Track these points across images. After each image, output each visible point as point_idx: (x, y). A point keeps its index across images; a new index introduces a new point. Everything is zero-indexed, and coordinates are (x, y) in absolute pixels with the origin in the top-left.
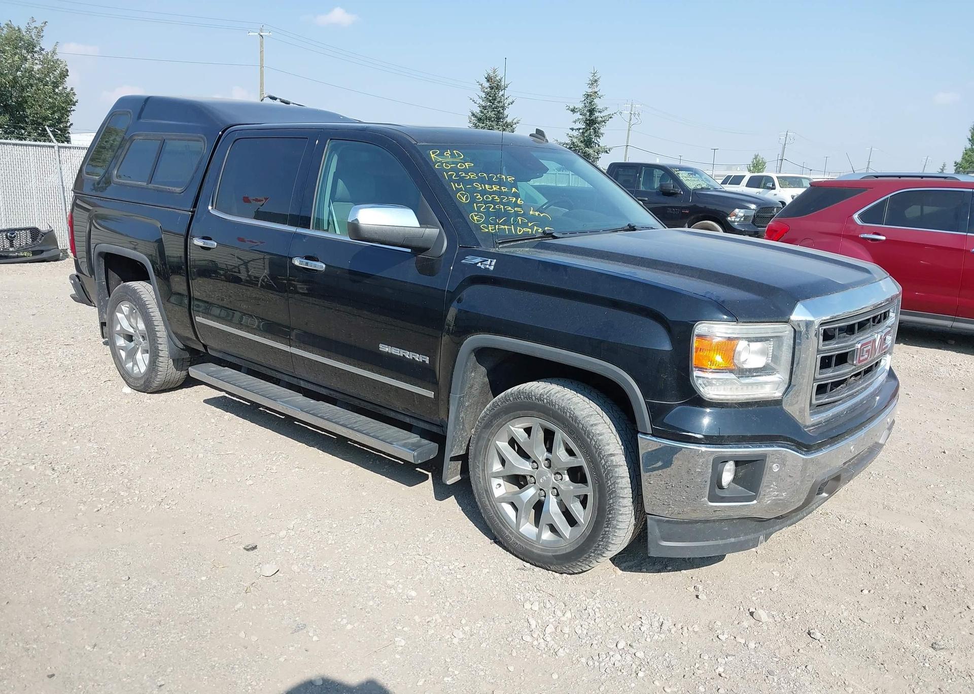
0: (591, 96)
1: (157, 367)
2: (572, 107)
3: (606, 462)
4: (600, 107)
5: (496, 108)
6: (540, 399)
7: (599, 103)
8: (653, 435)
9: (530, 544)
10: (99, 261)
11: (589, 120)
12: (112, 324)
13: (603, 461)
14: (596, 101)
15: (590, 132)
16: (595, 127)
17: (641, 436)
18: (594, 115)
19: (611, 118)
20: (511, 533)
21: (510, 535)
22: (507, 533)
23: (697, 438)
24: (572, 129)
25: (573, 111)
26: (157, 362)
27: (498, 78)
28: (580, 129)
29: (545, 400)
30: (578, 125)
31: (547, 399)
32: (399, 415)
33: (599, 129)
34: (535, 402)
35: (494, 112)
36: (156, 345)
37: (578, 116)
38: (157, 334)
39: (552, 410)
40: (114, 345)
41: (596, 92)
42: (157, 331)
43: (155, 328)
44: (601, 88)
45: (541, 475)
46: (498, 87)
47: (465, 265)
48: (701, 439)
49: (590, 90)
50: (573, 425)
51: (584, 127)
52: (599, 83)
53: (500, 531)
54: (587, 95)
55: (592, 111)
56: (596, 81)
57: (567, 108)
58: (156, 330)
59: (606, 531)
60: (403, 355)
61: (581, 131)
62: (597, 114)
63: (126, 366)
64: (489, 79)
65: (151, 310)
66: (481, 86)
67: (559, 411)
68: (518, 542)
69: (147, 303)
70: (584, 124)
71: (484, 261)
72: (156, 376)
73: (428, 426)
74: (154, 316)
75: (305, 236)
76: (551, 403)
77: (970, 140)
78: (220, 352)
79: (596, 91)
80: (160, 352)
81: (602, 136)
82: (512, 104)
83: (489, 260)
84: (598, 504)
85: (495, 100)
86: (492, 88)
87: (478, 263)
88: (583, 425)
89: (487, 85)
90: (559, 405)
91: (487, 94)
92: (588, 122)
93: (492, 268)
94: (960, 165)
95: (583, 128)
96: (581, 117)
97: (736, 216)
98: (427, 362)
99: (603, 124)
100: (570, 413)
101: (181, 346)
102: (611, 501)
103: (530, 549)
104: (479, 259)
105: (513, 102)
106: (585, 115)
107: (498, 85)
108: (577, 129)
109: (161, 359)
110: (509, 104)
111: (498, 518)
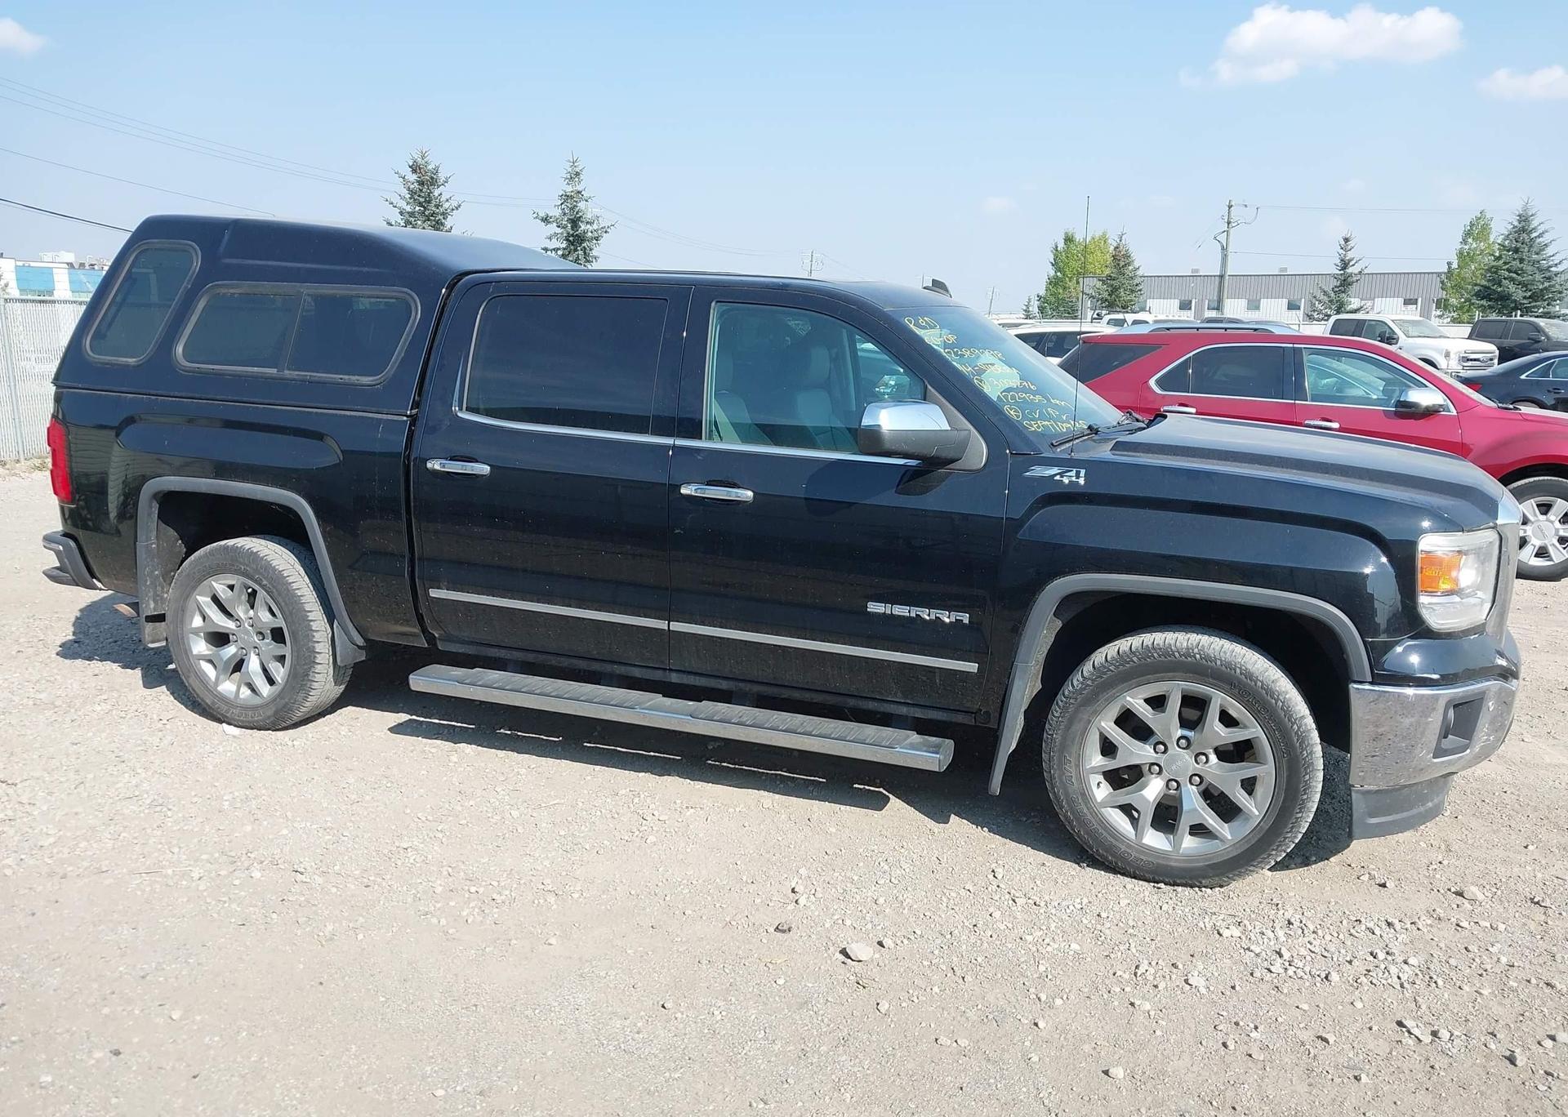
0: (572, 197)
1: (309, 683)
2: (542, 214)
3: (1299, 728)
4: (589, 216)
5: (432, 216)
6: (1187, 655)
7: (588, 209)
8: (1372, 683)
9: (1164, 858)
10: (151, 508)
11: (572, 235)
12: (183, 615)
13: (1295, 726)
14: (582, 205)
15: (578, 255)
16: (584, 247)
17: (1355, 686)
18: (580, 227)
19: (606, 232)
20: (1129, 846)
21: (1128, 850)
22: (1123, 848)
23: (1431, 679)
24: (546, 249)
25: (546, 220)
26: (311, 674)
27: (430, 167)
28: (558, 249)
29: (1198, 656)
30: (555, 244)
31: (1200, 654)
32: (886, 705)
33: (591, 250)
34: (1179, 660)
35: (429, 222)
36: (310, 644)
37: (553, 228)
38: (312, 626)
39: (1212, 668)
40: (186, 654)
41: (579, 192)
42: (312, 621)
43: (308, 616)
44: (586, 185)
45: (1173, 759)
46: (433, 182)
47: (1032, 478)
48: (1437, 680)
49: (569, 189)
50: (1248, 684)
51: (564, 245)
52: (582, 177)
53: (1110, 849)
54: (566, 195)
55: (575, 222)
56: (577, 174)
57: (535, 215)
58: (310, 618)
59: (1297, 818)
60: (916, 615)
61: (560, 253)
62: (583, 227)
63: (219, 688)
64: (415, 168)
65: (295, 586)
66: (402, 180)
67: (1223, 668)
68: (1142, 857)
69: (285, 575)
70: (565, 242)
71: (1065, 472)
72: (305, 699)
73: (945, 715)
74: (302, 596)
75: (698, 450)
76: (1207, 658)
77: (1053, 265)
78: (472, 643)
79: (580, 189)
80: (318, 656)
81: (596, 261)
82: (457, 209)
83: (1075, 470)
84: (1287, 785)
85: (429, 202)
86: (421, 183)
87: (1056, 475)
88: (1262, 682)
89: (413, 177)
90: (1221, 660)
91: (412, 193)
92: (571, 239)
93: (1082, 481)
94: (1044, 298)
95: (564, 249)
96: (559, 230)
97: (886, 385)
98: (966, 621)
99: (595, 241)
100: (1240, 668)
101: (360, 641)
102: (1307, 777)
103: (1164, 863)
104: (1055, 470)
105: (459, 206)
106: (565, 227)
107: (432, 178)
108: (554, 249)
109: (318, 668)
110: (453, 210)
111: (1105, 829)
